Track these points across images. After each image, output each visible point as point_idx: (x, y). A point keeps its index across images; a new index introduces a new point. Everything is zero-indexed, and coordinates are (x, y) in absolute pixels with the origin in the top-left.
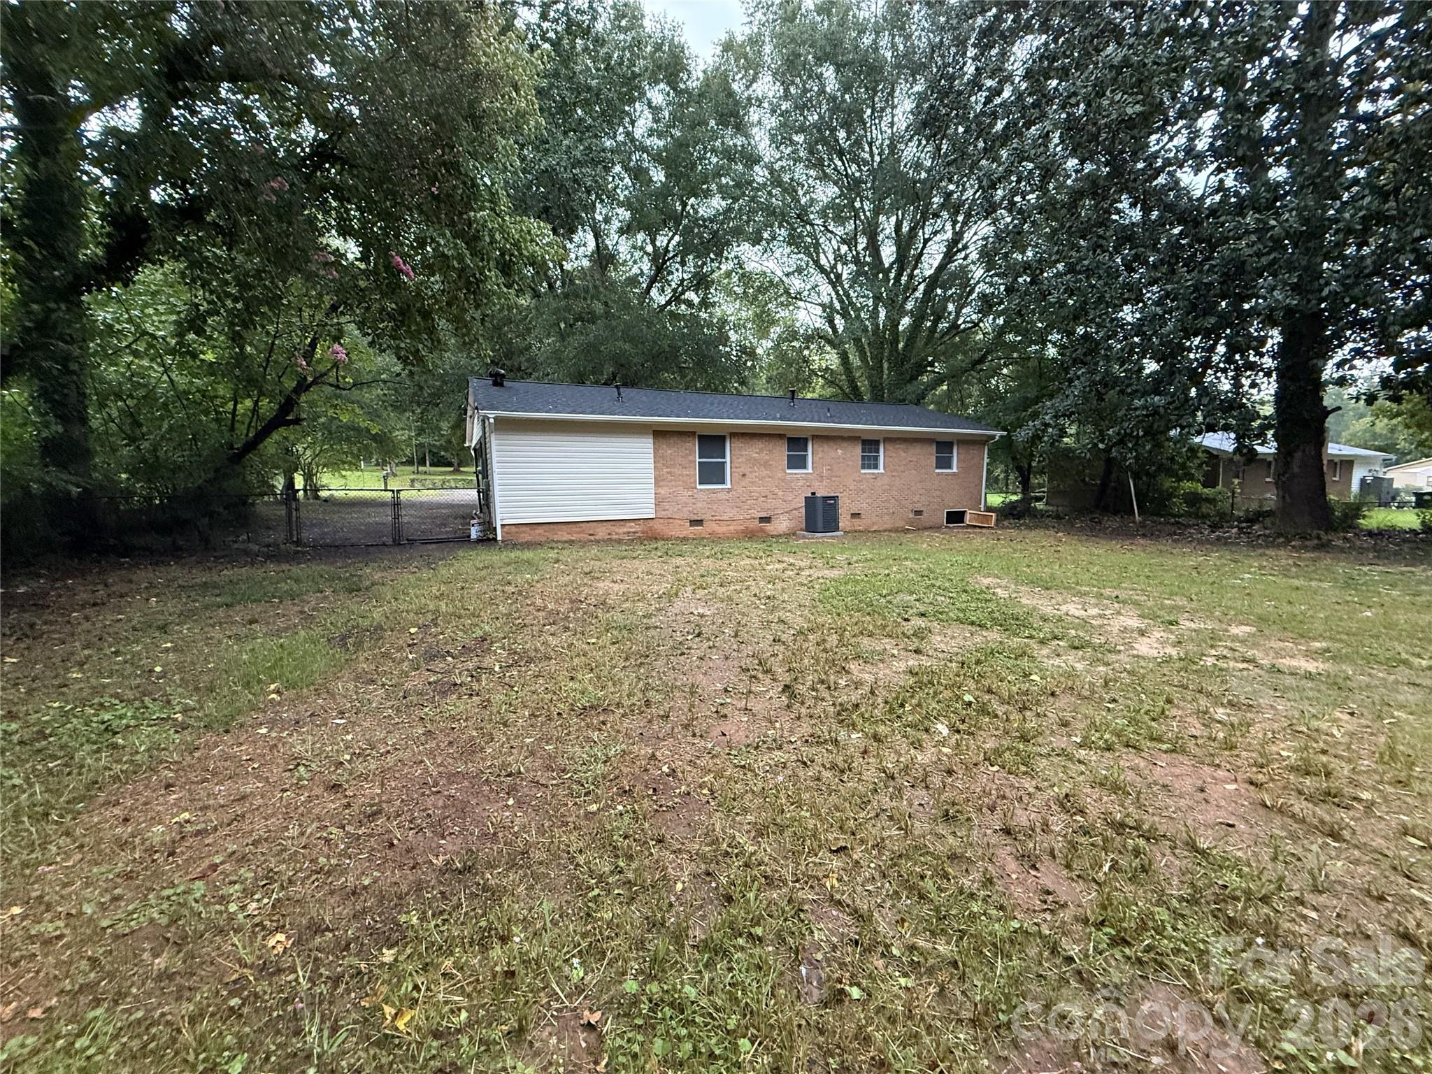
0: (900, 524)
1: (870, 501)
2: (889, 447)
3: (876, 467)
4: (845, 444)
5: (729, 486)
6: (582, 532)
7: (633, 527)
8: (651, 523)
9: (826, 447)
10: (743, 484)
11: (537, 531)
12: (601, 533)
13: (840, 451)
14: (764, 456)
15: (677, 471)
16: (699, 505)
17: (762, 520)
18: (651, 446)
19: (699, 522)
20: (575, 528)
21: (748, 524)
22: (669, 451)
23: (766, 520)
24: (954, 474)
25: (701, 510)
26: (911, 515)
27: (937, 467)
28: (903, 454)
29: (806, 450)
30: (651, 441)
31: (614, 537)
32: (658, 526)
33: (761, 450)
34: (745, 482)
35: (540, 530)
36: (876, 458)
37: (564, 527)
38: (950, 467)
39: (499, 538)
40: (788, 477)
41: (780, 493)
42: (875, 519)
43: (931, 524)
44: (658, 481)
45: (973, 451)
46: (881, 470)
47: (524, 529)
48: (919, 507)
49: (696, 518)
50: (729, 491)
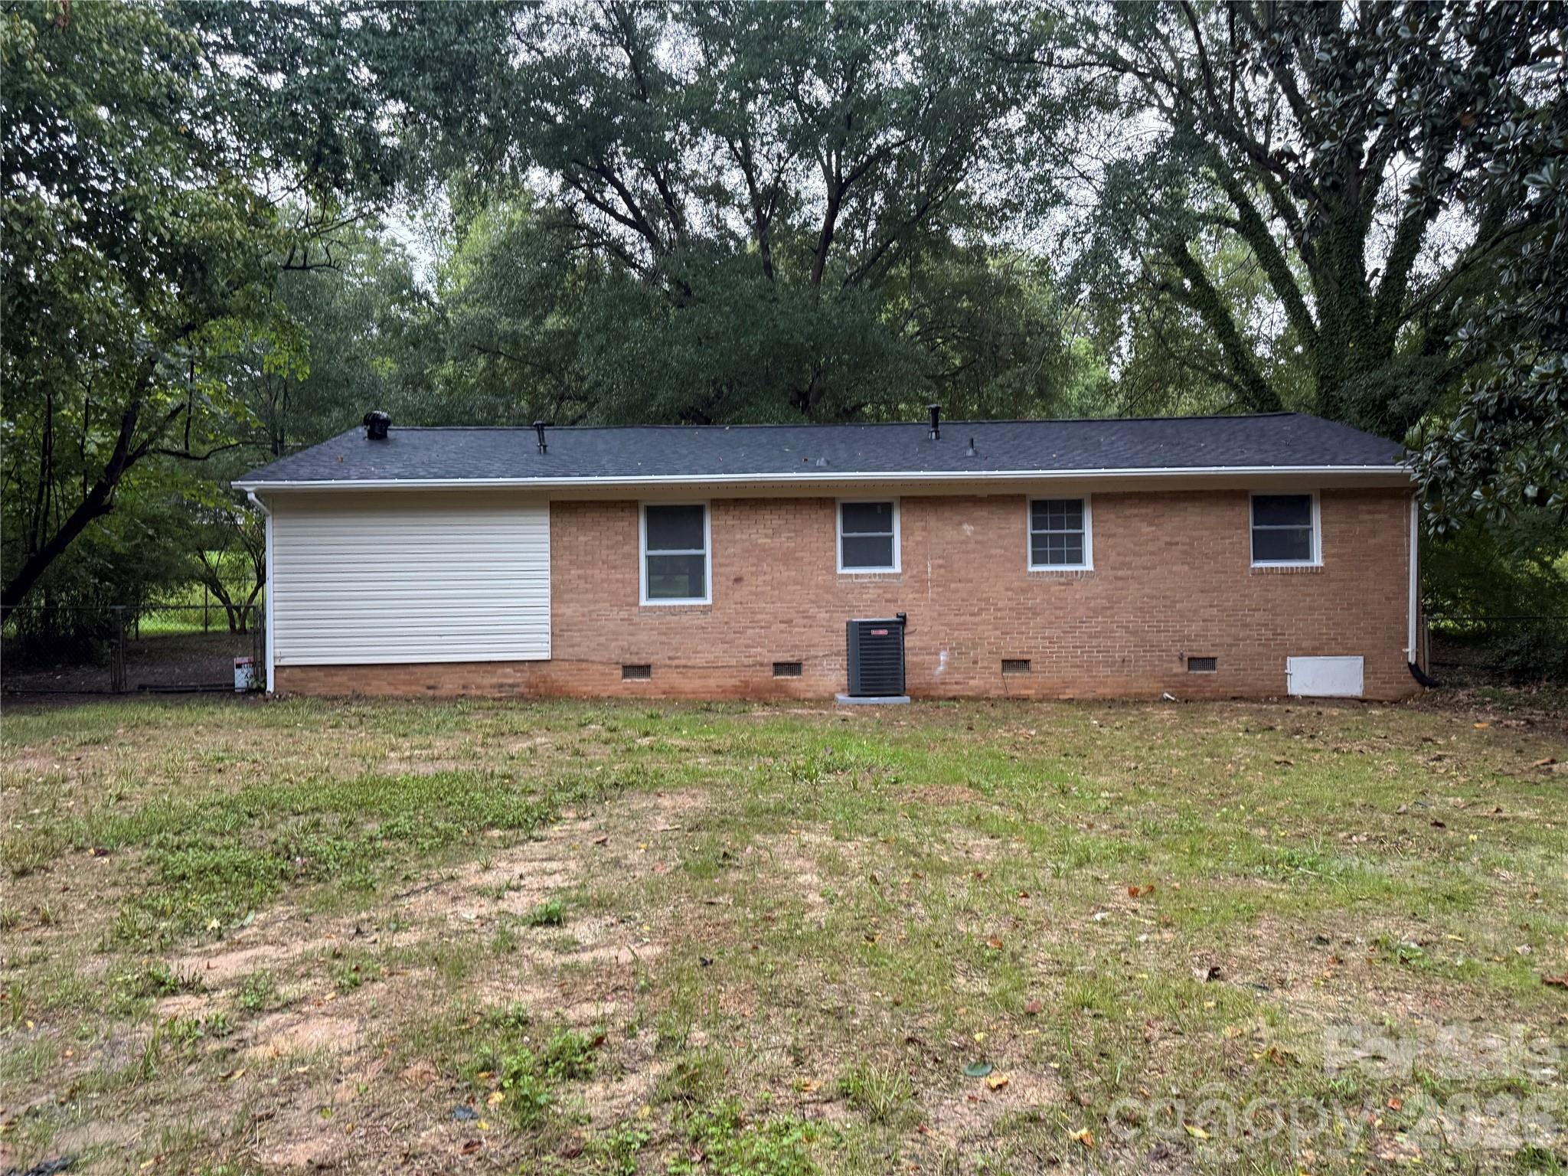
0: (1146, 686)
1: (1055, 633)
2: (1110, 515)
3: (1078, 558)
4: (981, 513)
5: (708, 601)
6: (417, 682)
7: (510, 676)
8: (545, 670)
9: (932, 522)
10: (737, 596)
11: (337, 679)
12: (450, 684)
13: (968, 529)
14: (784, 541)
15: (598, 573)
16: (643, 637)
17: (780, 668)
18: (547, 528)
19: (644, 670)
20: (402, 675)
21: (747, 675)
22: (585, 537)
23: (794, 668)
24: (1314, 572)
25: (645, 647)
26: (1179, 668)
27: (1256, 558)
28: (1146, 529)
29: (890, 529)
30: (547, 520)
31: (474, 692)
32: (558, 675)
33: (776, 533)
34: (741, 593)
35: (341, 678)
36: (1078, 539)
37: (385, 673)
38: (1306, 555)
39: (270, 688)
40: (840, 584)
41: (823, 615)
42: (1071, 673)
43: (1240, 690)
44: (558, 594)
45: (1372, 519)
46: (1088, 565)
47: (317, 673)
48: (1204, 650)
49: (635, 660)
50: (706, 610)
